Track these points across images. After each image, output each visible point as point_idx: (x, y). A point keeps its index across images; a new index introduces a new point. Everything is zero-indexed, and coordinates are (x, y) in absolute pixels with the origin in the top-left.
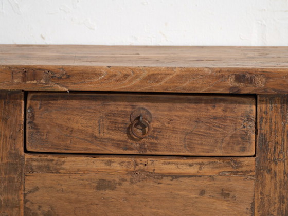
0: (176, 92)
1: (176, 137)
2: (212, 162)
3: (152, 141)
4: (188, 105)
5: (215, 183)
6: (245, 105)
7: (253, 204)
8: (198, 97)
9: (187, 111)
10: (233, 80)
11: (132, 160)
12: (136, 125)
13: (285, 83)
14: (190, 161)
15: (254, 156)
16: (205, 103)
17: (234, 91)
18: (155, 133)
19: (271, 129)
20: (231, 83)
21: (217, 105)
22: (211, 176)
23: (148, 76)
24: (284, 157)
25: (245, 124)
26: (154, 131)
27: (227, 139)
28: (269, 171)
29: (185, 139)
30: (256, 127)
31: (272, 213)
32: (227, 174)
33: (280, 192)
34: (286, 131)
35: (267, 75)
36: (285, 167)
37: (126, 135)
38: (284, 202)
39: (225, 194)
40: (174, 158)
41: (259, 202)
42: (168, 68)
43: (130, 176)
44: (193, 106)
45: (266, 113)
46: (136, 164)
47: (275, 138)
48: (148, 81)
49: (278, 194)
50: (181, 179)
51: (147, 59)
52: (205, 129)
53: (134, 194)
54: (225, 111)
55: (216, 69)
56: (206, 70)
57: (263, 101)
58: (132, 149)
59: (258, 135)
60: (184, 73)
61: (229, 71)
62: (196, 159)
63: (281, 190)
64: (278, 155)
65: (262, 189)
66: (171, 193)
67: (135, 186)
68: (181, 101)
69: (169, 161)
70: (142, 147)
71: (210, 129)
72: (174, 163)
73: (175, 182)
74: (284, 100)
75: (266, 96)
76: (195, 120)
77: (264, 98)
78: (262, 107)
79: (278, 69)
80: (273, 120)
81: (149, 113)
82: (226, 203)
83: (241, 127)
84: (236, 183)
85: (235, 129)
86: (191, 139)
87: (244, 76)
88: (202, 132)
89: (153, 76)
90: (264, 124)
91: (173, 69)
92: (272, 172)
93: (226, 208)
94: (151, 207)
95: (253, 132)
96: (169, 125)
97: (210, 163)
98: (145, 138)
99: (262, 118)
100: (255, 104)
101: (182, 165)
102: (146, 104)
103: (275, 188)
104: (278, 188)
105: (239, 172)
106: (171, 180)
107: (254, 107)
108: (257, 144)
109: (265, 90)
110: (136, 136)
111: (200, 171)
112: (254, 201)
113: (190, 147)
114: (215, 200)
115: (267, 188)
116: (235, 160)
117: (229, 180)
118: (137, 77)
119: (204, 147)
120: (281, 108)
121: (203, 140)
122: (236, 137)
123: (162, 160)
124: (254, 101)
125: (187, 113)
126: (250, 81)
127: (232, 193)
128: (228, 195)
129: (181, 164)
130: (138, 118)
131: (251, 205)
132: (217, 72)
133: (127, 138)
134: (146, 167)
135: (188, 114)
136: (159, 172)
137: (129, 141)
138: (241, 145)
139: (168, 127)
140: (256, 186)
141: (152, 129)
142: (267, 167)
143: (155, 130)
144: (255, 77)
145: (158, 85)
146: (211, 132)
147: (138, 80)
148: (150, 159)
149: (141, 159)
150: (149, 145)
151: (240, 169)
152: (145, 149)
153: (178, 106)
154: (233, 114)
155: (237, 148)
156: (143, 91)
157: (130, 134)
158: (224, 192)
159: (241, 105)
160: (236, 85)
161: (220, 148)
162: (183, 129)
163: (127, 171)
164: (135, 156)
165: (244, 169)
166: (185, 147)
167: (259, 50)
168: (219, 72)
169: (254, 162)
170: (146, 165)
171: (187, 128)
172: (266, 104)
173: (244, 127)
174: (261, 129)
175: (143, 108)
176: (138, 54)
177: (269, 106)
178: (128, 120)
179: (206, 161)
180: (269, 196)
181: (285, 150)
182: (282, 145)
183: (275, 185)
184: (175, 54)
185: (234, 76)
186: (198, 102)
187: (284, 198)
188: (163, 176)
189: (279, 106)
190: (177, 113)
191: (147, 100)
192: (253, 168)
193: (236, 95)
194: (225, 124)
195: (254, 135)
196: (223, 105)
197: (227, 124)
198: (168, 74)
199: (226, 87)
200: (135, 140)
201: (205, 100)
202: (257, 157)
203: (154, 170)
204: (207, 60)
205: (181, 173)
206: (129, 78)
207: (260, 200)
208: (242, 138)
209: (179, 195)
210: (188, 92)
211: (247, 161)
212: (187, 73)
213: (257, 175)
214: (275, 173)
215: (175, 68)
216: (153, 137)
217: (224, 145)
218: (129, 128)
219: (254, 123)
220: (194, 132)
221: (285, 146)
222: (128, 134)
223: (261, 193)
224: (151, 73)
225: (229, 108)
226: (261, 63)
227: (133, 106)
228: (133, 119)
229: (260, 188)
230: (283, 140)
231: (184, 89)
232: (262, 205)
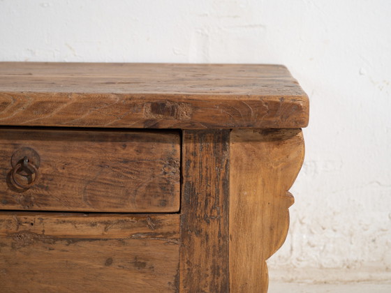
0: (72, 126)
1: (72, 187)
2: (122, 221)
3: (41, 192)
4: (90, 143)
5: (126, 249)
6: (166, 144)
7: (177, 277)
8: (104, 133)
9: (88, 152)
10: (149, 110)
11: (13, 217)
12: (19, 171)
13: (218, 115)
14: (92, 219)
15: (179, 212)
16: (112, 141)
17: (151, 125)
18: (46, 182)
19: (201, 177)
20: (146, 114)
21: (128, 144)
22: (120, 240)
23: (34, 105)
24: (218, 214)
25: (166, 169)
26: (43, 179)
27: (142, 189)
28: (199, 232)
29: (85, 189)
30: (181, 174)
31: (204, 289)
32: (142, 236)
33: (214, 261)
34: (221, 179)
35: (194, 103)
36: (220, 227)
37: (5, 184)
38: (219, 274)
39: (140, 264)
40: (71, 214)
41: (185, 274)
42: (61, 93)
43: (11, 240)
44: (96, 145)
45: (194, 154)
46: (20, 223)
47: (207, 188)
48: (34, 112)
49: (211, 264)
50: (79, 244)
51: (39, 81)
52: (114, 176)
53: (17, 264)
54: (139, 151)
55: (126, 95)
56: (113, 96)
57: (190, 138)
58: (13, 203)
59: (184, 185)
60: (83, 101)
61: (143, 98)
62: (100, 216)
63: (215, 258)
64: (211, 211)
65: (190, 256)
66: (67, 262)
67: (18, 253)
68: (80, 139)
69: (63, 219)
70: (27, 200)
71: (119, 176)
72: (71, 222)
73: (72, 247)
74: (219, 138)
75: (195, 132)
76: (98, 163)
77: (192, 134)
78: (189, 146)
79: (209, 96)
80: (204, 164)
81: (36, 154)
82: (141, 276)
83: (162, 173)
84: (155, 249)
85: (153, 176)
86: (93, 190)
87: (163, 105)
88: (108, 180)
89: (41, 105)
90: (191, 169)
91: (67, 95)
92: (203, 233)
93: (141, 282)
94: (39, 282)
95: (176, 179)
96: (64, 171)
97: (119, 222)
98: (32, 187)
99: (189, 161)
100: (179, 142)
101: (81, 225)
102: (32, 142)
103: (207, 256)
104: (211, 256)
105: (159, 234)
106: (67, 245)
107: (178, 147)
108: (183, 197)
109: (192, 124)
110: (19, 186)
111: (105, 233)
112: (178, 273)
113: (92, 200)
114: (126, 272)
115: (196, 256)
116: (153, 217)
117: (145, 245)
118: (19, 106)
119: (112, 201)
120: (215, 147)
121: (109, 190)
122: (154, 187)
123: (54, 218)
124: (178, 138)
125: (88, 154)
126: (172, 112)
127: (148, 263)
128: (144, 264)
129: (80, 223)
130: (22, 161)
131: (174, 278)
132: (126, 99)
133: (7, 187)
134: (32, 227)
135: (89, 156)
136: (50, 233)
137: (10, 191)
138: (160, 198)
139: (62, 173)
140: (182, 252)
141: (41, 176)
142: (197, 227)
143: (45, 177)
144: (179, 107)
145: (47, 116)
146: (120, 180)
147: (21, 110)
148: (37, 217)
149: (26, 217)
150: (36, 197)
151: (160, 230)
152: (32, 203)
153: (76, 144)
154: (149, 157)
155: (156, 201)
156: (28, 125)
157: (11, 183)
158: (138, 261)
159: (161, 144)
160: (153, 117)
161: (133, 202)
162: (82, 176)
163: (7, 232)
164: (17, 213)
165: (165, 229)
166: (86, 200)
167: (196, 69)
168: (130, 99)
169: (178, 221)
170: (32, 224)
171: (89, 175)
172: (194, 142)
173: (165, 173)
174: (187, 176)
175: (28, 148)
176: (30, 74)
177: (199, 145)
178: (8, 164)
179: (113, 219)
180: (199, 266)
181: (220, 205)
182: (216, 197)
183: (207, 251)
184: (80, 74)
185: (149, 105)
186: (102, 139)
187: (219, 268)
188: (55, 239)
189: (212, 145)
190: (74, 155)
191: (35, 137)
192: (177, 228)
193: (152, 131)
194: (140, 170)
195: (179, 184)
196: (136, 143)
197: (142, 169)
198: (62, 102)
199: (139, 119)
200: (18, 191)
201: (112, 137)
202: (182, 213)
203: (44, 231)
204: (119, 83)
205: (80, 236)
206: (9, 107)
207: (187, 271)
208: (162, 188)
209: (76, 264)
210: (88, 126)
211: (168, 219)
212: (87, 101)
213: (183, 238)
214: (207, 235)
215: (71, 94)
216: (42, 187)
217: (138, 197)
218: (10, 174)
219: (178, 169)
220: (97, 180)
221: (220, 199)
222: (9, 182)
223: (188, 262)
224: (38, 100)
225: (145, 148)
226: (191, 87)
227: (14, 144)
228: (15, 162)
229: (187, 256)
230: (218, 191)
231: (83, 122)
232: (189, 279)
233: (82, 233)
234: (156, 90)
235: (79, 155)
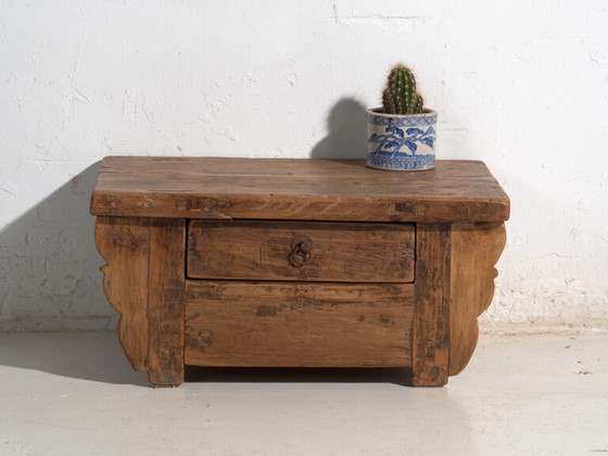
0: (336, 220)
1: (336, 264)
2: (372, 289)
3: (313, 268)
4: (349, 232)
5: (374, 309)
6: (405, 233)
7: (412, 330)
8: (360, 224)
9: (347, 238)
10: (394, 208)
11: (292, 286)
12: (297, 252)
13: (444, 212)
14: (350, 287)
15: (413, 282)
16: (365, 231)
17: (395, 219)
18: (316, 260)
19: (430, 256)
20: (391, 211)
21: (377, 232)
22: (370, 303)
23: (310, 205)
24: (443, 283)
25: (405, 251)
26: (315, 258)
27: (387, 266)
28: (428, 297)
29: (345, 265)
30: (415, 254)
31: (431, 338)
32: (387, 300)
33: (439, 318)
34: (445, 258)
35: (427, 204)
36: (443, 293)
37: (287, 262)
38: (442, 328)
39: (384, 320)
40: (335, 284)
43: (290, 302)
44: (353, 233)
45: (425, 240)
46: (297, 290)
47: (434, 265)
48: (310, 210)
49: (437, 320)
50: (341, 305)
52: (365, 256)
53: (294, 320)
54: (384, 238)
55: (377, 198)
56: (368, 199)
57: (422, 229)
58: (292, 276)
59: (417, 262)
60: (346, 202)
61: (389, 200)
62: (355, 285)
63: (440, 316)
64: (437, 282)
65: (421, 315)
66: (331, 319)
67: (295, 312)
68: (341, 228)
69: (329, 287)
70: (302, 273)
71: (370, 255)
72: (334, 290)
73: (335, 307)
74: (444, 228)
75: (426, 224)
76: (355, 247)
77: (424, 226)
78: (422, 234)
80: (433, 247)
81: (310, 240)
82: (385, 329)
83: (401, 253)
84: (395, 309)
85: (395, 256)
86: (351, 266)
87: (404, 205)
88: (362, 259)
89: (316, 205)
90: (423, 251)
91: (334, 197)
92: (431, 298)
93: (385, 334)
94: (311, 333)
95: (412, 258)
96: (330, 252)
97: (370, 289)
98: (306, 264)
99: (421, 245)
100: (414, 231)
102: (307, 231)
103: (434, 314)
104: (436, 314)
105: (399, 298)
106: (331, 306)
107: (413, 235)
108: (416, 271)
109: (425, 218)
110: (296, 263)
111: (360, 298)
112: (413, 327)
113: (351, 274)
114: (374, 326)
115: (426, 314)
116: (395, 286)
117: (389, 306)
118: (299, 205)
119: (364, 274)
120: (440, 235)
121: (363, 266)
122: (395, 264)
123: (322, 287)
124: (413, 228)
127: (391, 321)
128: (388, 321)
129: (341, 291)
130: (300, 245)
131: (409, 331)
132: (378, 201)
133: (288, 264)
134: (306, 294)
135: (348, 241)
136: (319, 298)
137: (290, 267)
138: (400, 272)
139: (329, 254)
140: (415, 311)
141: (313, 256)
142: (426, 293)
143: (316, 256)
144: (415, 206)
145: (320, 213)
146: (371, 259)
147: (301, 208)
148: (310, 286)
149: (302, 286)
150: (309, 271)
151: (399, 295)
152: (306, 276)
153: (339, 233)
154: (392, 242)
155: (396, 274)
156: (305, 219)
157: (291, 261)
158: (384, 318)
159: (401, 233)
160: (397, 213)
161: (380, 274)
162: (343, 256)
163: (287, 297)
164: (295, 283)
165: (404, 295)
166: (345, 273)
168: (380, 201)
169: (413, 289)
170: (306, 291)
171: (348, 255)
172: (426, 231)
173: (404, 254)
174: (420, 256)
175: (304, 235)
177: (428, 233)
178: (288, 247)
179: (365, 287)
180: (427, 322)
181: (444, 277)
182: (441, 271)
183: (434, 311)
185: (394, 205)
186: (358, 229)
187: (442, 323)
188: (323, 302)
189: (438, 233)
190: (337, 240)
191: (309, 228)
192: (412, 293)
194: (385, 251)
195: (413, 262)
196: (383, 232)
197: (387, 251)
198: (330, 203)
199: (386, 215)
200: (296, 267)
201: (366, 228)
202: (416, 283)
203: (314, 296)
205: (341, 299)
206: (292, 206)
207: (419, 326)
208: (401, 265)
209: (338, 321)
210: (349, 220)
211: (406, 287)
212: (349, 202)
213: (416, 301)
214: (434, 300)
215: (337, 197)
216: (314, 264)
217: (384, 271)
218: (290, 255)
219: (413, 250)
220: (354, 259)
221: (444, 273)
222: (289, 260)
223: (420, 319)
224: (314, 201)
225: (389, 235)
227: (294, 233)
228: (294, 246)
229: (419, 314)
230: (442, 267)
231: (345, 217)
232: (421, 331)
233: (343, 298)
234: (396, 192)
235: (341, 240)
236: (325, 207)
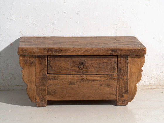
0: (93, 55)
1: (93, 69)
5: (105, 82)
7: (117, 88)
8: (100, 56)
12: (82, 65)
13: (126, 52)
14: (98, 76)
15: (117, 74)
16: (102, 58)
17: (111, 55)
19: (122, 66)
20: (110, 52)
22: (104, 80)
23: (85, 50)
24: (126, 74)
25: (114, 64)
27: (109, 69)
28: (121, 78)
29: (96, 69)
31: (122, 91)
32: (109, 79)
33: (125, 85)
34: (126, 66)
35: (121, 50)
36: (126, 77)
38: (126, 88)
40: (93, 75)
42: (91, 48)
43: (79, 81)
44: (98, 59)
45: (120, 61)
46: (81, 77)
47: (123, 68)
48: (85, 52)
50: (95, 81)
53: (81, 86)
54: (108, 60)
56: (103, 48)
57: (119, 57)
58: (80, 72)
60: (96, 50)
61: (109, 48)
64: (124, 73)
66: (92, 85)
67: (81, 83)
68: (95, 58)
69: (91, 76)
70: (83, 72)
71: (104, 66)
73: (93, 82)
75: (121, 56)
76: (99, 63)
78: (119, 59)
79: (124, 48)
80: (123, 63)
81: (85, 61)
82: (108, 88)
84: (112, 82)
85: (111, 66)
86: (98, 69)
87: (114, 50)
88: (101, 67)
89: (87, 51)
90: (120, 64)
93: (109, 90)
94: (86, 90)
97: (103, 76)
98: (84, 69)
99: (119, 62)
107: (117, 59)
108: (118, 70)
109: (121, 54)
111: (101, 79)
113: (98, 71)
114: (105, 87)
115: (121, 83)
116: (111, 75)
117: (109, 81)
118: (82, 51)
119: (102, 71)
121: (101, 69)
122: (111, 68)
123: (89, 76)
124: (117, 57)
126: (116, 52)
128: (109, 86)
129: (95, 77)
130: (82, 63)
132: (106, 49)
134: (84, 78)
135: (97, 61)
137: (79, 70)
139: (91, 65)
141: (86, 66)
144: (117, 50)
145: (88, 53)
148: (85, 75)
149: (83, 75)
150: (85, 71)
151: (113, 78)
154: (110, 61)
155: (112, 71)
156: (84, 55)
159: (113, 59)
160: (112, 53)
161: (107, 72)
162: (95, 66)
163: (78, 79)
164: (81, 74)
165: (114, 78)
166: (96, 71)
171: (97, 66)
174: (119, 66)
175: (83, 60)
177: (121, 59)
178: (79, 64)
179: (102, 75)
180: (121, 86)
181: (126, 72)
182: (125, 70)
183: (123, 82)
185: (111, 50)
186: (100, 58)
188: (89, 80)
189: (124, 59)
190: (93, 61)
191: (85, 57)
192: (117, 77)
193: (112, 56)
194: (108, 64)
195: (117, 67)
196: (107, 58)
198: (91, 50)
200: (81, 69)
203: (87, 78)
206: (80, 51)
207: (119, 87)
208: (113, 68)
209: (94, 86)
211: (115, 75)
213: (118, 80)
214: (123, 79)
215: (93, 48)
216: (86, 69)
217: (108, 70)
218: (79, 66)
219: (117, 64)
220: (99, 67)
222: (79, 68)
223: (119, 85)
226: (118, 45)
227: (80, 59)
228: (80, 63)
229: (119, 84)
230: (126, 69)
231: (96, 54)
232: (119, 89)
233: (95, 79)
235: (95, 61)
236: (90, 51)
